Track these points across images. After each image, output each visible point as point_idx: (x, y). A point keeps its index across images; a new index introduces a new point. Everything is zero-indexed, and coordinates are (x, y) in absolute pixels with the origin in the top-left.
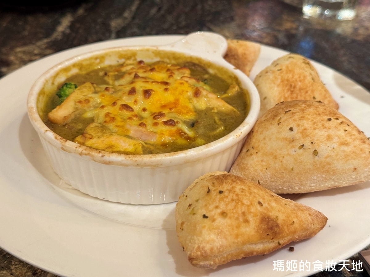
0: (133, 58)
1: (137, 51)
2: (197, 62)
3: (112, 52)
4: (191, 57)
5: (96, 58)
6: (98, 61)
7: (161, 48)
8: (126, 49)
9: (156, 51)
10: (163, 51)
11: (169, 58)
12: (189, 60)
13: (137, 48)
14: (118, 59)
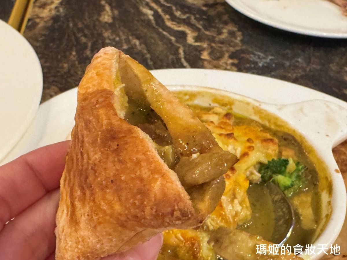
0: (228, 107)
1: (236, 100)
2: (299, 139)
3: (206, 93)
4: (294, 131)
5: (186, 94)
6: (187, 97)
7: (264, 107)
8: (223, 93)
9: (257, 107)
10: (265, 111)
11: (269, 121)
12: (290, 132)
13: (238, 97)
14: (211, 102)
